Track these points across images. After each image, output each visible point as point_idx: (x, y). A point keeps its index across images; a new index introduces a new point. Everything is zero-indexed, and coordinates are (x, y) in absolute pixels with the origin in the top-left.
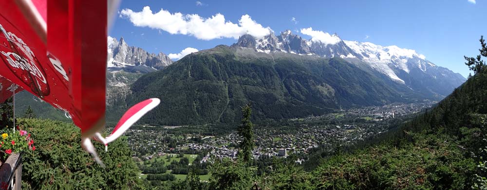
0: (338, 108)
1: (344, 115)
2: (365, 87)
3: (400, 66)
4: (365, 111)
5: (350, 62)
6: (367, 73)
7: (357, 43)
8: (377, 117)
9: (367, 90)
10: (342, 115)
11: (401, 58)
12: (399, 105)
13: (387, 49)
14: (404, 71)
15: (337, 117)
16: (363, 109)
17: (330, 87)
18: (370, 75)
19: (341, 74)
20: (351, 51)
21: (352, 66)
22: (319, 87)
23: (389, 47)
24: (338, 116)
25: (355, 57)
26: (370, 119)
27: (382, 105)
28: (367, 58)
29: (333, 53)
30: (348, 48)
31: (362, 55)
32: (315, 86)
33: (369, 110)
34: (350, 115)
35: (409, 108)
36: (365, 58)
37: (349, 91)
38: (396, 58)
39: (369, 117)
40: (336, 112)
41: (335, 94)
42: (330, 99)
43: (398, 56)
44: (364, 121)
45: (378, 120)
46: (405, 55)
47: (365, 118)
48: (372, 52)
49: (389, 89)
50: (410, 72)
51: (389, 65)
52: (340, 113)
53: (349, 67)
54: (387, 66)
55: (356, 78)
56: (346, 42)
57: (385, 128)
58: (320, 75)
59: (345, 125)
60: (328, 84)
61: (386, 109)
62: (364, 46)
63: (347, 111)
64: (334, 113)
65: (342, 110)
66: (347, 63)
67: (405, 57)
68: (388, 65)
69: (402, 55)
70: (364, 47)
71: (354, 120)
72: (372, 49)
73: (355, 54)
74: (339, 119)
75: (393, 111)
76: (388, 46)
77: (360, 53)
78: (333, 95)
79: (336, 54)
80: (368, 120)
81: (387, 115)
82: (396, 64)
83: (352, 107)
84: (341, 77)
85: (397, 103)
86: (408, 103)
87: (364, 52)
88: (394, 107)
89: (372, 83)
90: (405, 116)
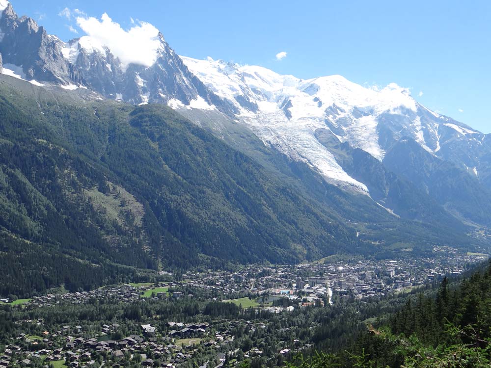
0: (151, 266)
1: (171, 291)
2: (240, 201)
3: (352, 138)
4: (238, 280)
5: (198, 123)
6: (247, 159)
7: (222, 66)
8: (277, 298)
9: (246, 211)
10: (163, 290)
11: (358, 113)
12: (349, 262)
13: (312, 86)
14: (367, 153)
15: (148, 294)
16: (231, 271)
17: (129, 197)
18: (258, 166)
19: (166, 159)
20: (203, 90)
21: (203, 134)
22: (93, 194)
23: (320, 81)
24: (148, 291)
25: (213, 107)
26: (254, 304)
27: (292, 261)
28: (251, 114)
29: (144, 91)
30: (195, 80)
31: (237, 105)
32: (77, 190)
33: (250, 276)
34: (189, 290)
35: (381, 274)
36: (244, 113)
37: (189, 211)
38: (342, 115)
39: (251, 297)
40: (144, 280)
41: (144, 220)
42: (125, 233)
43: (347, 108)
44: (232, 311)
45: (279, 309)
46: (371, 104)
47: (237, 302)
48: (267, 96)
49: (316, 211)
50: (386, 155)
51: (317, 134)
52: (158, 281)
53: (194, 139)
54: (311, 137)
55: (213, 174)
56: (187, 61)
57: (302, 338)
58: (99, 158)
59: (172, 324)
60: (123, 185)
61: (304, 273)
62: (243, 76)
63: (178, 278)
64: (137, 280)
65: (162, 273)
66: (187, 124)
67: (371, 112)
68: (315, 135)
69: (363, 105)
70: (243, 80)
71: (202, 306)
72: (267, 88)
73: (213, 99)
74: (151, 303)
75: (328, 282)
76: (317, 77)
77: (230, 96)
78: (138, 221)
79: (154, 95)
80: (245, 307)
81: (309, 293)
82: (340, 132)
83: (196, 263)
84: (166, 167)
85: (342, 257)
86: (378, 259)
87: (241, 93)
88: (331, 267)
89: (262, 190)
90: (370, 300)
